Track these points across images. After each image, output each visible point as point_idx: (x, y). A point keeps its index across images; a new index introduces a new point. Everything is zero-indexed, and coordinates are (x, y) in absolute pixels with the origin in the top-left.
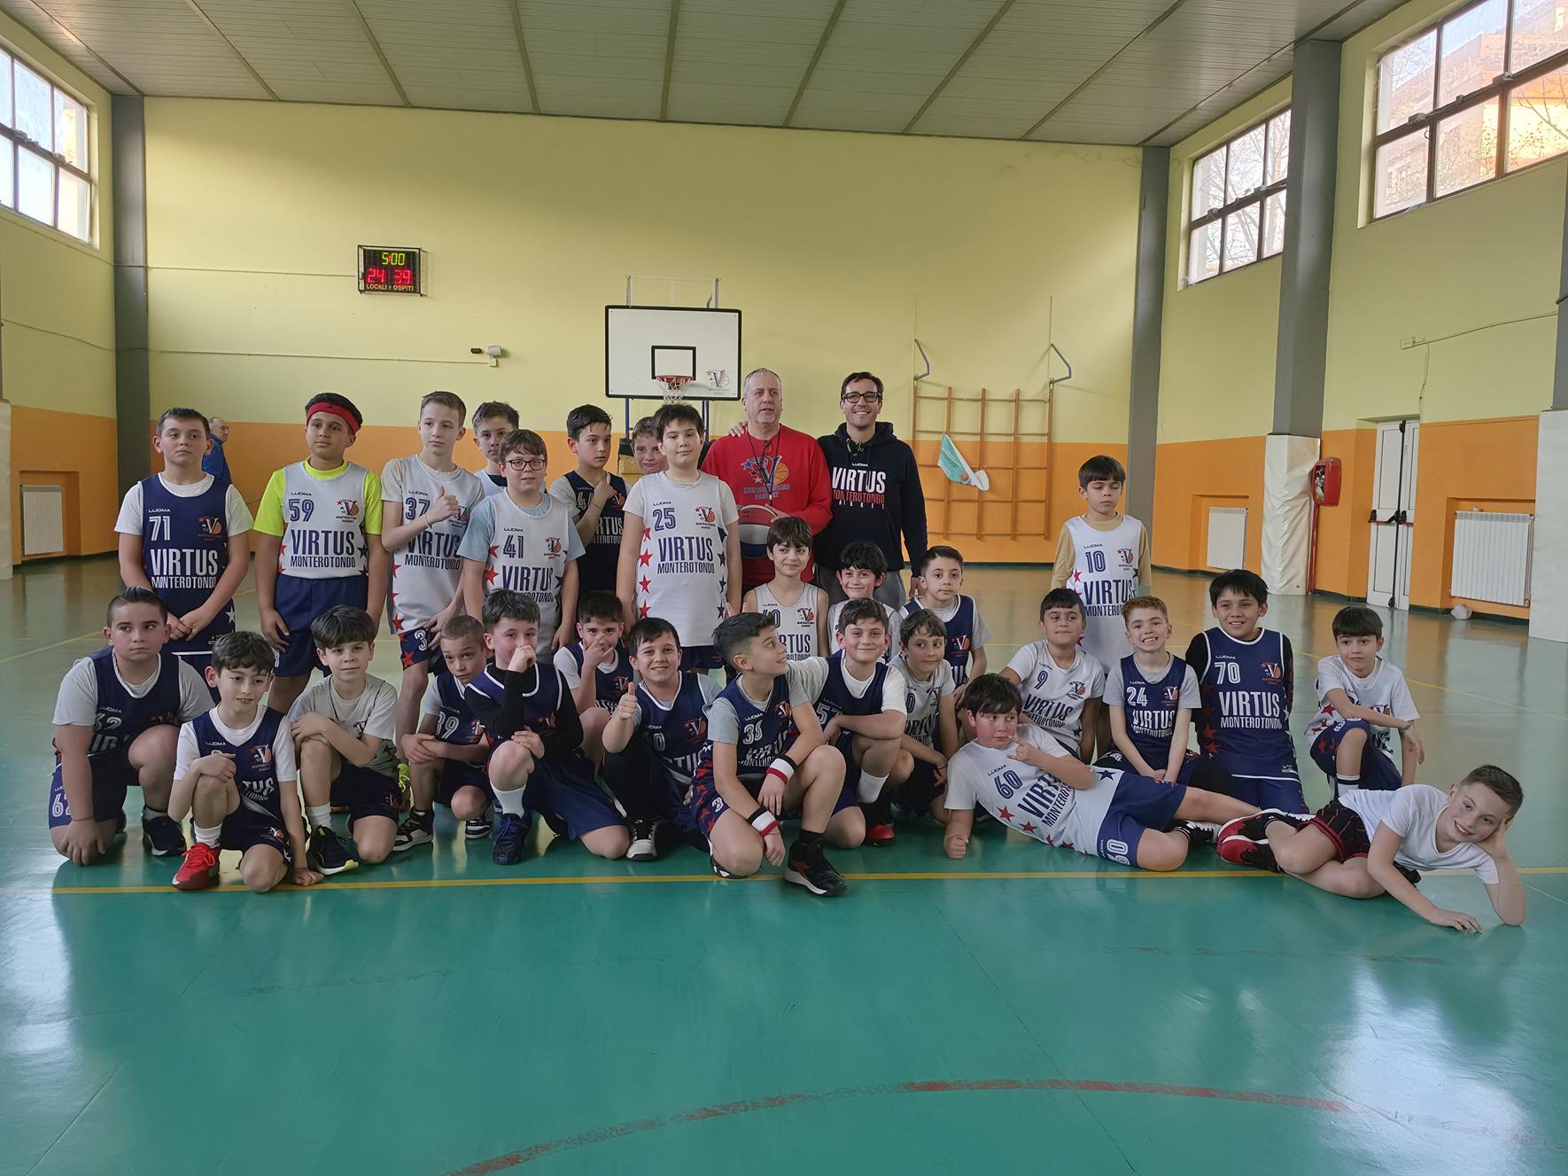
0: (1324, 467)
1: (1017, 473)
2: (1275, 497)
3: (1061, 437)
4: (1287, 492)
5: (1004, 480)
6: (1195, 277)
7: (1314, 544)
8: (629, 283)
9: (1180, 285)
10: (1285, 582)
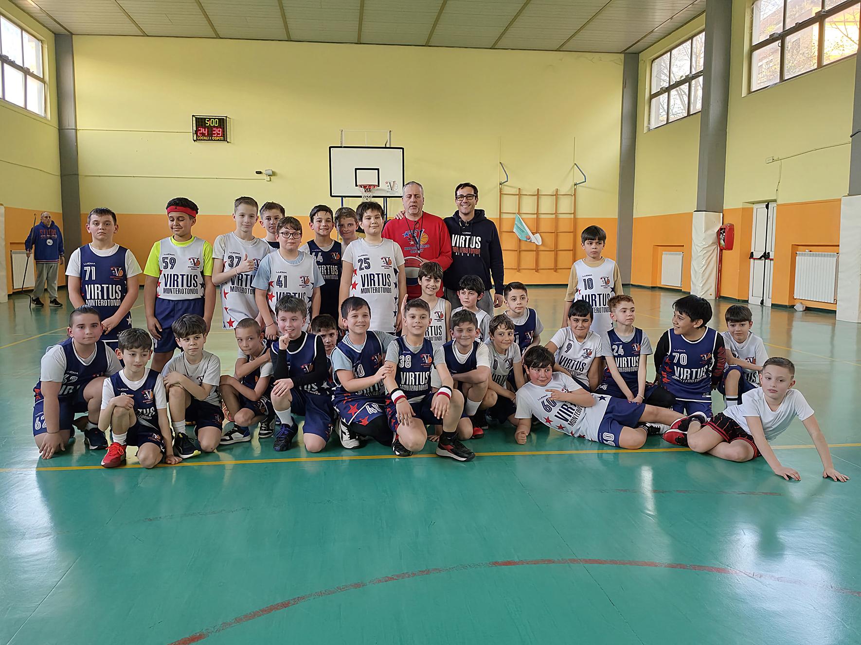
0: (725, 229)
1: (557, 235)
2: (697, 245)
3: (580, 215)
4: (704, 243)
5: (550, 240)
6: (653, 125)
7: (720, 271)
8: (342, 134)
9: (645, 130)
10: (704, 292)
